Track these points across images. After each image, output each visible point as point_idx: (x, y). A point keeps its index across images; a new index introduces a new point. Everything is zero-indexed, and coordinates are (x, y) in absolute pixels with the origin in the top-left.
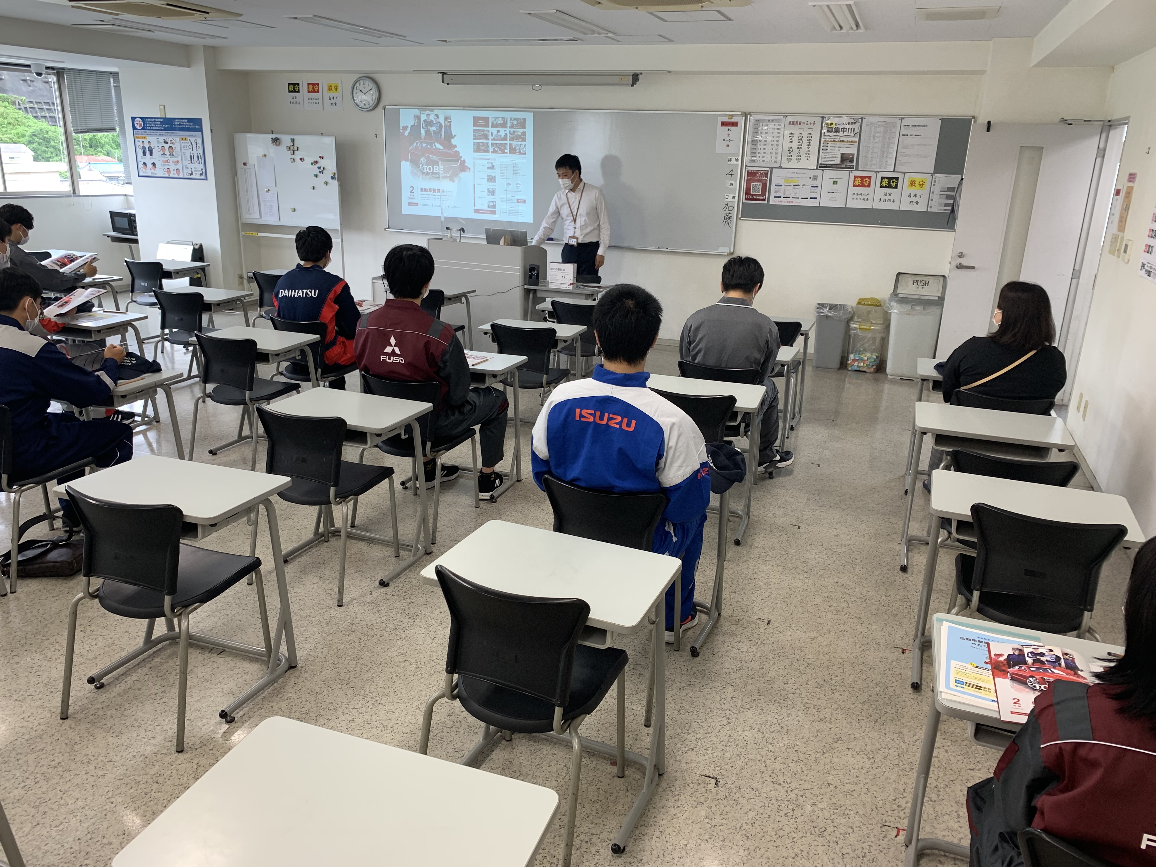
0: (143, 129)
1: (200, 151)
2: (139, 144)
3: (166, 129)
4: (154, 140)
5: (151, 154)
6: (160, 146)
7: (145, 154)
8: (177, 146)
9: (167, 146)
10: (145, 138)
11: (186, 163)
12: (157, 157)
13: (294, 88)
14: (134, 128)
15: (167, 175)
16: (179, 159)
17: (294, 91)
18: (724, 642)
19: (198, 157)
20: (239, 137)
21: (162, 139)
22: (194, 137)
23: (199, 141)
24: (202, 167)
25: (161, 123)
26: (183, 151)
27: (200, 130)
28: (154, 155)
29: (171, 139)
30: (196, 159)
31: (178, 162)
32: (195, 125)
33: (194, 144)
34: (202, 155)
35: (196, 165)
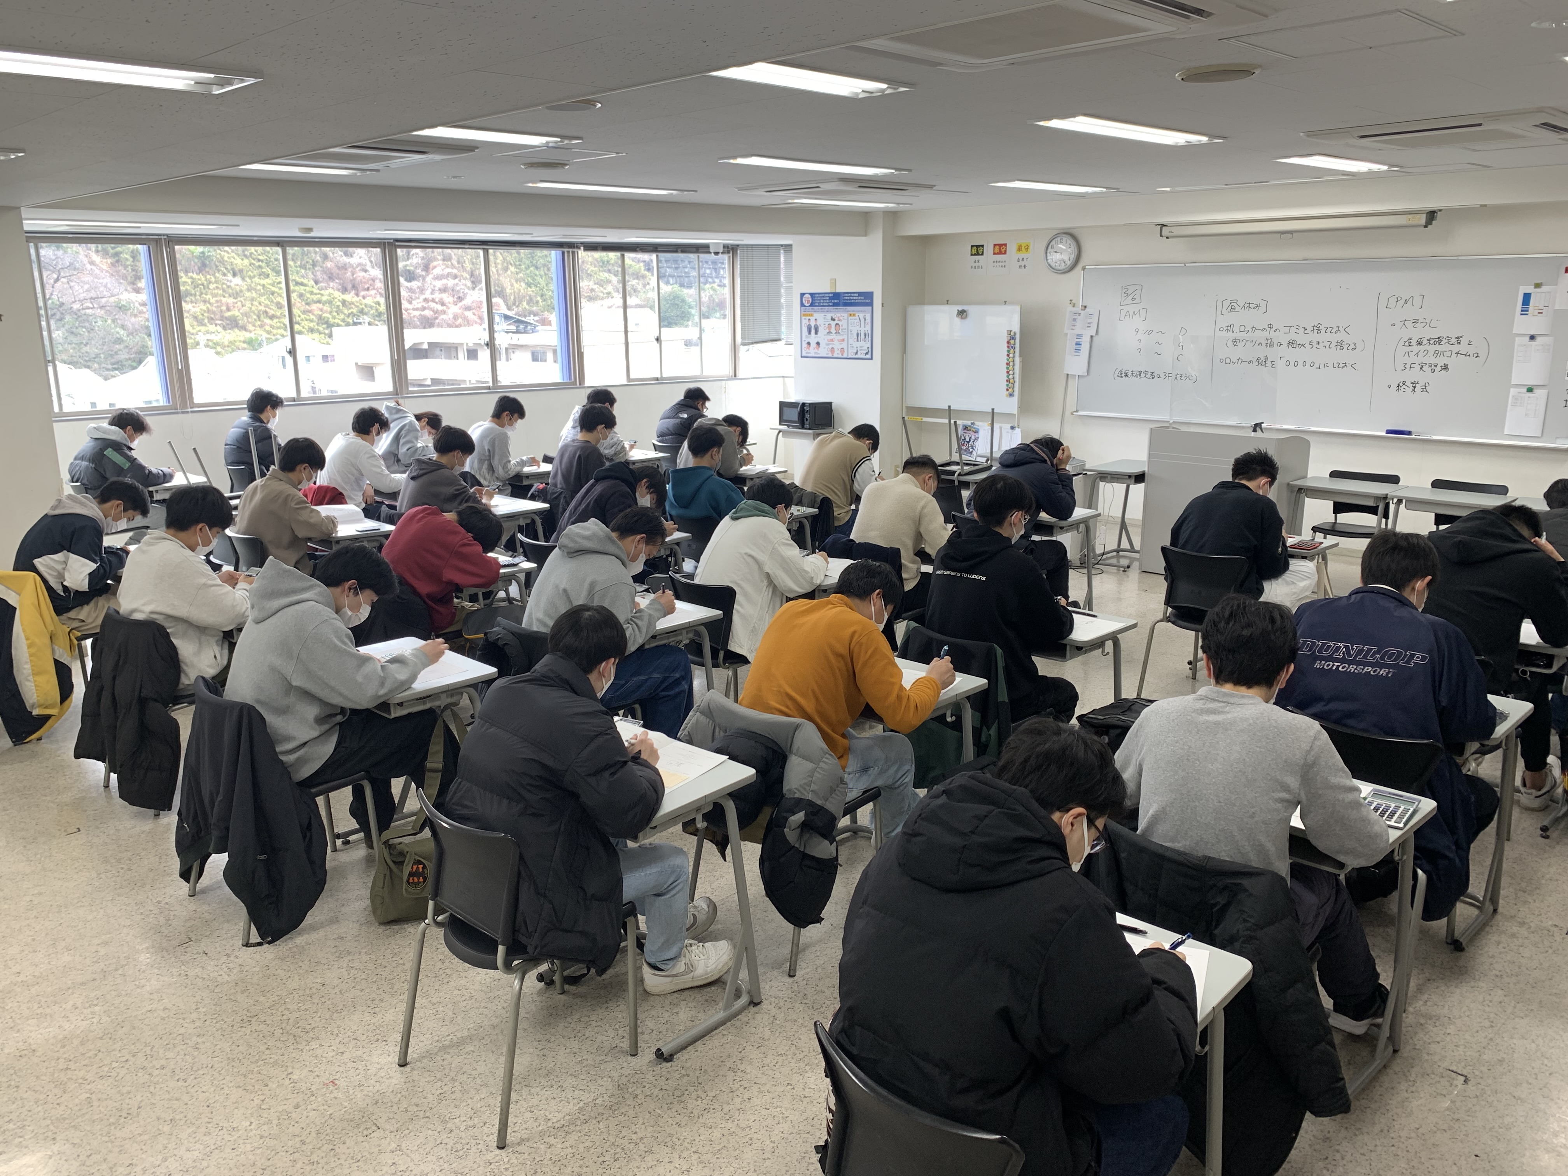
0: (812, 305)
1: (868, 327)
2: (805, 322)
3: (835, 305)
4: (821, 317)
5: (816, 333)
6: (827, 323)
7: (810, 332)
8: (843, 324)
9: (833, 323)
10: (812, 315)
11: (851, 341)
12: (822, 336)
13: (978, 250)
14: (802, 305)
15: (830, 355)
16: (845, 337)
17: (978, 254)
18: (1498, 943)
19: (865, 335)
20: (913, 310)
21: (829, 316)
22: (862, 313)
23: (868, 317)
24: (869, 345)
25: (831, 298)
26: (850, 328)
27: (871, 304)
28: (819, 333)
29: (838, 315)
30: (863, 336)
31: (843, 340)
32: (866, 299)
33: (862, 320)
34: (870, 332)
35: (862, 343)
